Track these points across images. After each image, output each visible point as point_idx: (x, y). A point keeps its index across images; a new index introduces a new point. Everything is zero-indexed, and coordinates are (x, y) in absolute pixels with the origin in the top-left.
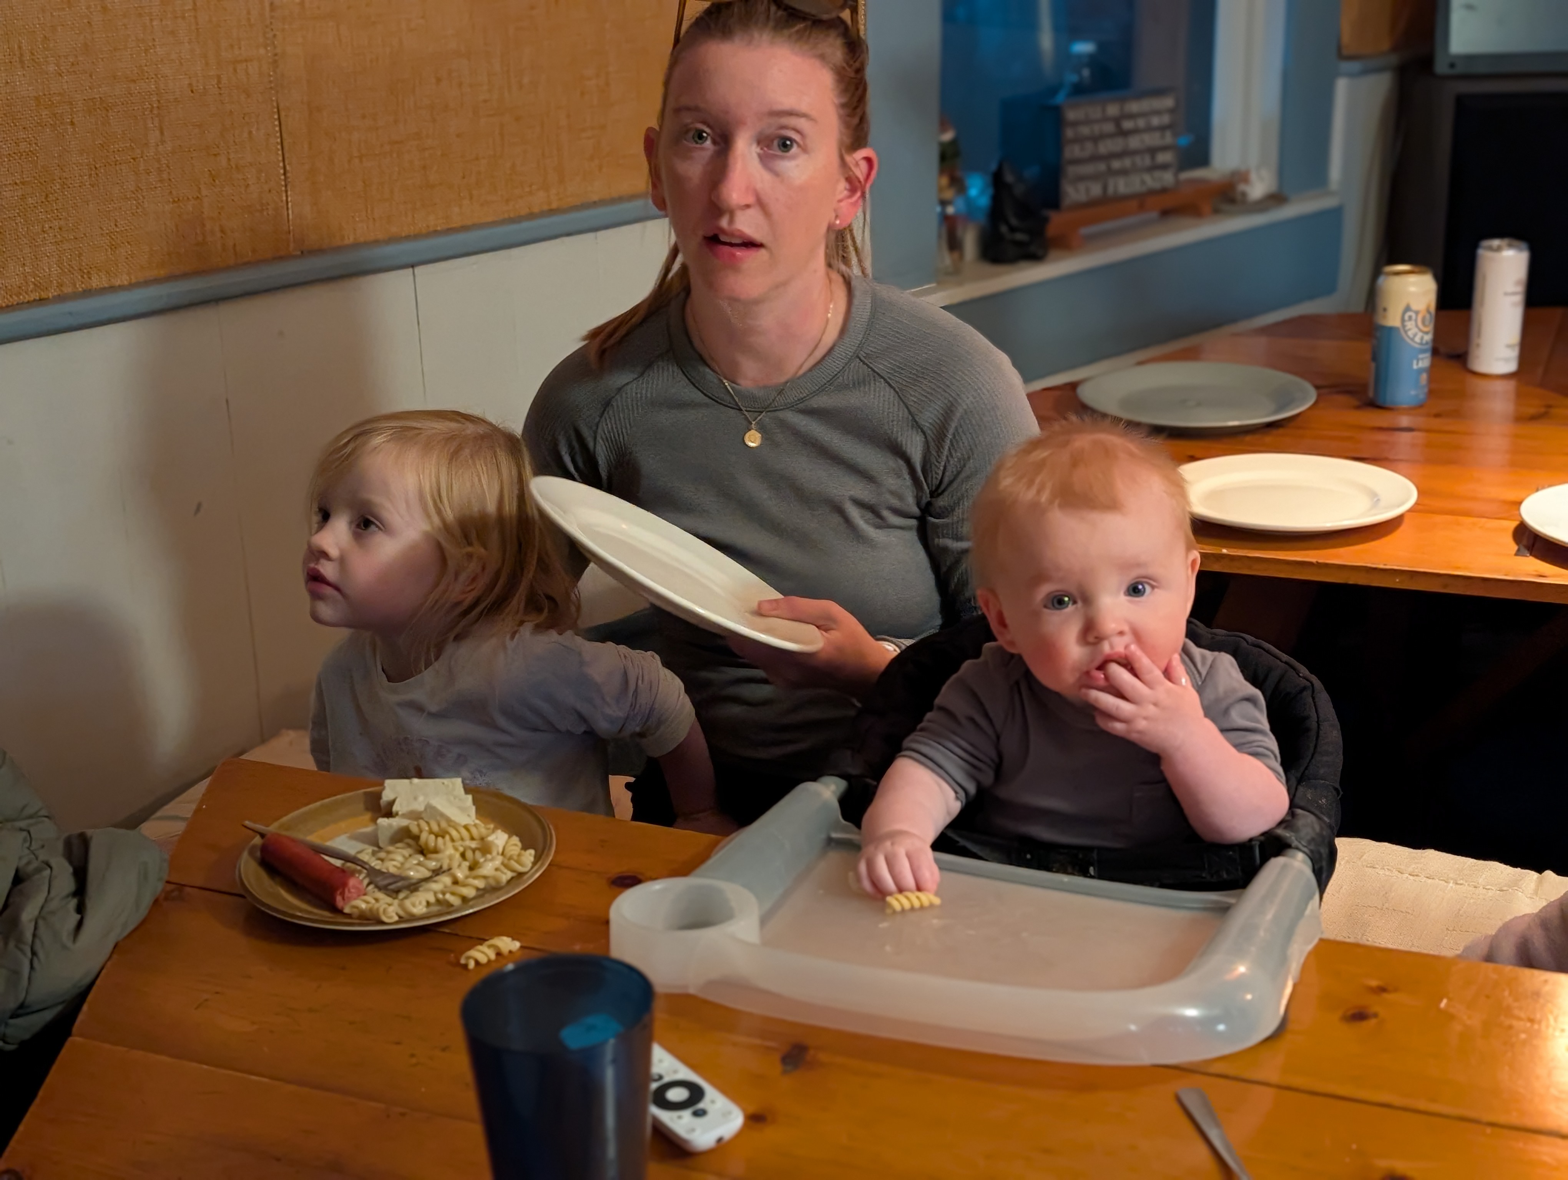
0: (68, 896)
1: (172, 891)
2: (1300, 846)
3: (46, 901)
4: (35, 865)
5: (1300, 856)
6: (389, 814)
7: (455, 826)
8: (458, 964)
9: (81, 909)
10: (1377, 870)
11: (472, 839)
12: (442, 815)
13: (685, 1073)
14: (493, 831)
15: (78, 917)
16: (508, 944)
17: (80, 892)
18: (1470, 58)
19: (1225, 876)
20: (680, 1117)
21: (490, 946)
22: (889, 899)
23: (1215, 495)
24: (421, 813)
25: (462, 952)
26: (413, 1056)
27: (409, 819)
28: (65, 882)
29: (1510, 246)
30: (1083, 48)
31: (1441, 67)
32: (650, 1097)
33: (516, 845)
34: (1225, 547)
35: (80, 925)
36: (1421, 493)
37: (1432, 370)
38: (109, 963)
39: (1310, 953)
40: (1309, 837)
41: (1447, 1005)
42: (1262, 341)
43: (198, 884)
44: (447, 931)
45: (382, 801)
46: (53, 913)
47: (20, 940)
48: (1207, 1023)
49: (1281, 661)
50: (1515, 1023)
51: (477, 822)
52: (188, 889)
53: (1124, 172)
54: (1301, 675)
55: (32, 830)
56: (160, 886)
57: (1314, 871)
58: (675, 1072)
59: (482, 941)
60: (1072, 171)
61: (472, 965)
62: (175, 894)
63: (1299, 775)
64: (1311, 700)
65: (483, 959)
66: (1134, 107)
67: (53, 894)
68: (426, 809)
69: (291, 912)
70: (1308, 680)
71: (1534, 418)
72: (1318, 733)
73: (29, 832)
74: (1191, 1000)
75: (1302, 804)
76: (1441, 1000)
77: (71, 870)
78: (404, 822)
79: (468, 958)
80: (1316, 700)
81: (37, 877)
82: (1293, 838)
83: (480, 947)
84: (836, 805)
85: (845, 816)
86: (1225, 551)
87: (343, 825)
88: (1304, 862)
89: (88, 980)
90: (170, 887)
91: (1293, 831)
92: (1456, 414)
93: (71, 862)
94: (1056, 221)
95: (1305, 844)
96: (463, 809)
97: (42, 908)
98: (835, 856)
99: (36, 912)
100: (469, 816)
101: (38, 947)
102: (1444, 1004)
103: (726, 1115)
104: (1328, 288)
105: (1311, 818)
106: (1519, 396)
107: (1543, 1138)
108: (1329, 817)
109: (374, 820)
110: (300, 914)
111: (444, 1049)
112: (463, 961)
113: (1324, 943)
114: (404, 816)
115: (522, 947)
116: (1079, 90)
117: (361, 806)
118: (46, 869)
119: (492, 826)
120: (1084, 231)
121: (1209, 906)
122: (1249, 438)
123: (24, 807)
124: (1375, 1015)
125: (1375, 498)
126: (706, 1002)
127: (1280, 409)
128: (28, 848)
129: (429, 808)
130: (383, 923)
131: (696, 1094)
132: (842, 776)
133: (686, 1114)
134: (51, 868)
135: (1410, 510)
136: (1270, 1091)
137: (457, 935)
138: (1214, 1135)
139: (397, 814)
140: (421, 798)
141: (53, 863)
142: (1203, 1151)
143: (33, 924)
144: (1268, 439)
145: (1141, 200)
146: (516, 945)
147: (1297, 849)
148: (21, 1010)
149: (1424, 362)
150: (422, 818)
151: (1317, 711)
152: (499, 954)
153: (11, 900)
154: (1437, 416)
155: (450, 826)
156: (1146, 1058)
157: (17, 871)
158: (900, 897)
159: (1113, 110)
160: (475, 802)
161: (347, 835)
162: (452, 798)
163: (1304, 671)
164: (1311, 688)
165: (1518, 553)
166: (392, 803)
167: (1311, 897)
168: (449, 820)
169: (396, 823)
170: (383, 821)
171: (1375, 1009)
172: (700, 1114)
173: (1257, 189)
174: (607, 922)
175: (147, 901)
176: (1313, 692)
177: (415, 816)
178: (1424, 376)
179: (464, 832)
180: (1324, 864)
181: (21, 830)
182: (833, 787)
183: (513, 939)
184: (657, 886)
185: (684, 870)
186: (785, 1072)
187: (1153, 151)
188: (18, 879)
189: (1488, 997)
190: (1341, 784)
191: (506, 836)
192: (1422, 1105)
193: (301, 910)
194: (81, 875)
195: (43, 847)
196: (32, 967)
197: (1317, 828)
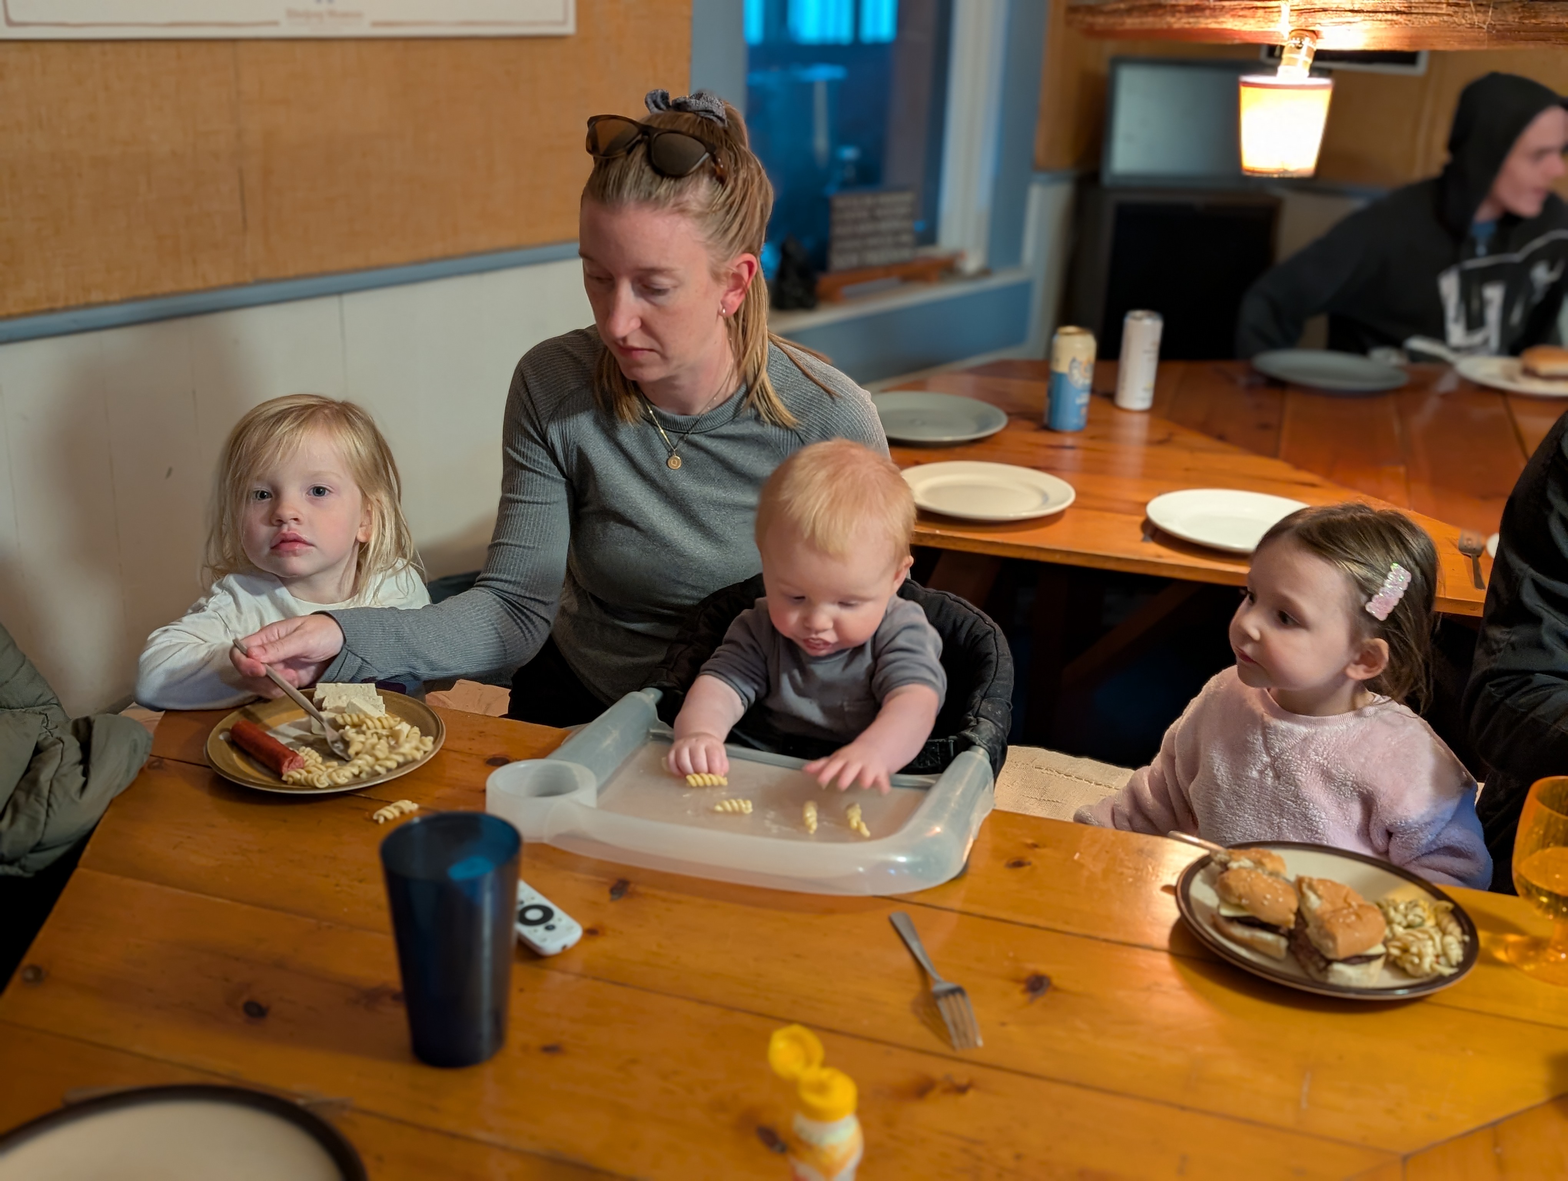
0: (75, 764)
2: (981, 744)
3: (59, 766)
4: (51, 739)
5: (982, 751)
7: (371, 719)
8: (371, 819)
9: (86, 773)
10: (1042, 771)
11: (384, 728)
12: (360, 710)
13: (540, 900)
14: (400, 723)
15: (83, 779)
16: (409, 806)
17: (85, 761)
18: (1128, 177)
19: (929, 764)
20: (536, 931)
21: (395, 807)
22: (689, 777)
23: (933, 491)
24: (344, 708)
25: (374, 811)
26: (337, 885)
27: (336, 712)
28: (74, 753)
29: (1149, 316)
30: (849, 153)
31: (1106, 180)
32: (516, 916)
33: (416, 733)
34: (939, 529)
35: (85, 785)
36: (1078, 494)
37: (1090, 405)
38: (107, 814)
39: (985, 820)
40: (988, 738)
41: (1079, 857)
42: (970, 379)
43: (174, 757)
44: (363, 795)
45: (314, 699)
46: (65, 775)
47: (38, 795)
48: (912, 867)
49: (974, 613)
50: (1125, 871)
51: (387, 716)
52: (166, 760)
53: (875, 248)
54: (987, 622)
55: (48, 713)
56: (146, 758)
57: (991, 762)
58: (533, 898)
59: (389, 803)
60: (837, 245)
61: (382, 820)
62: (156, 764)
63: (983, 694)
64: (993, 640)
65: (390, 816)
66: (885, 199)
67: (65, 760)
68: (348, 705)
69: (246, 779)
70: (992, 626)
71: (1161, 442)
72: (997, 665)
73: (46, 715)
74: (901, 850)
75: (984, 714)
76: (1075, 854)
77: (78, 744)
78: (332, 715)
79: (379, 815)
80: (997, 641)
81: (53, 748)
82: (977, 738)
83: (388, 808)
84: (654, 709)
85: (661, 717)
86: (938, 532)
87: (285, 716)
88: (984, 755)
89: (90, 826)
91: (977, 733)
92: (1107, 438)
93: (78, 740)
94: (825, 282)
95: (985, 743)
96: (376, 707)
97: (57, 771)
98: (652, 746)
99: (51, 775)
100: (380, 711)
101: (53, 800)
102: (1077, 856)
103: (569, 929)
104: (1020, 340)
105: (990, 724)
106: (1151, 426)
107: (1140, 951)
108: (1003, 724)
110: (252, 780)
111: (361, 881)
112: (375, 817)
113: (995, 811)
114: (331, 710)
115: (420, 809)
116: (846, 186)
118: (59, 743)
119: (398, 719)
121: (916, 785)
122: (958, 450)
123: (40, 696)
124: (1029, 864)
125: (1045, 497)
126: (554, 849)
127: (982, 428)
128: (46, 727)
129: (351, 704)
130: (317, 788)
131: (548, 914)
132: (658, 688)
133: (540, 929)
134: (63, 743)
135: (1071, 507)
136: (955, 916)
137: (370, 798)
138: (915, 946)
139: (326, 709)
140: (344, 698)
141: (64, 738)
142: (906, 957)
143: (49, 783)
144: (972, 451)
145: (888, 269)
146: (415, 807)
147: (980, 745)
148: (38, 847)
149: (1083, 399)
150: (345, 713)
151: (997, 648)
152: (402, 813)
153: (32, 765)
154: (1092, 438)
155: (366, 717)
156: (869, 890)
157: (37, 744)
158: (696, 776)
159: (868, 201)
160: (384, 702)
161: (287, 723)
162: (368, 698)
163: (989, 619)
164: (994, 632)
166: (322, 701)
167: (988, 781)
168: (366, 715)
169: (325, 715)
171: (1030, 859)
172: (550, 928)
173: (972, 263)
174: (484, 791)
175: (135, 769)
176: (995, 635)
177: (340, 711)
178: (1084, 411)
179: (378, 724)
180: (998, 757)
181: (40, 713)
182: (652, 696)
183: (413, 802)
184: (522, 765)
185: (543, 753)
186: (612, 900)
187: (896, 233)
188: (38, 750)
189: (1107, 852)
190: (1012, 701)
191: (409, 727)
192: (1059, 926)
193: (253, 777)
194: (86, 748)
195: (57, 727)
196: (48, 815)
197: (994, 732)
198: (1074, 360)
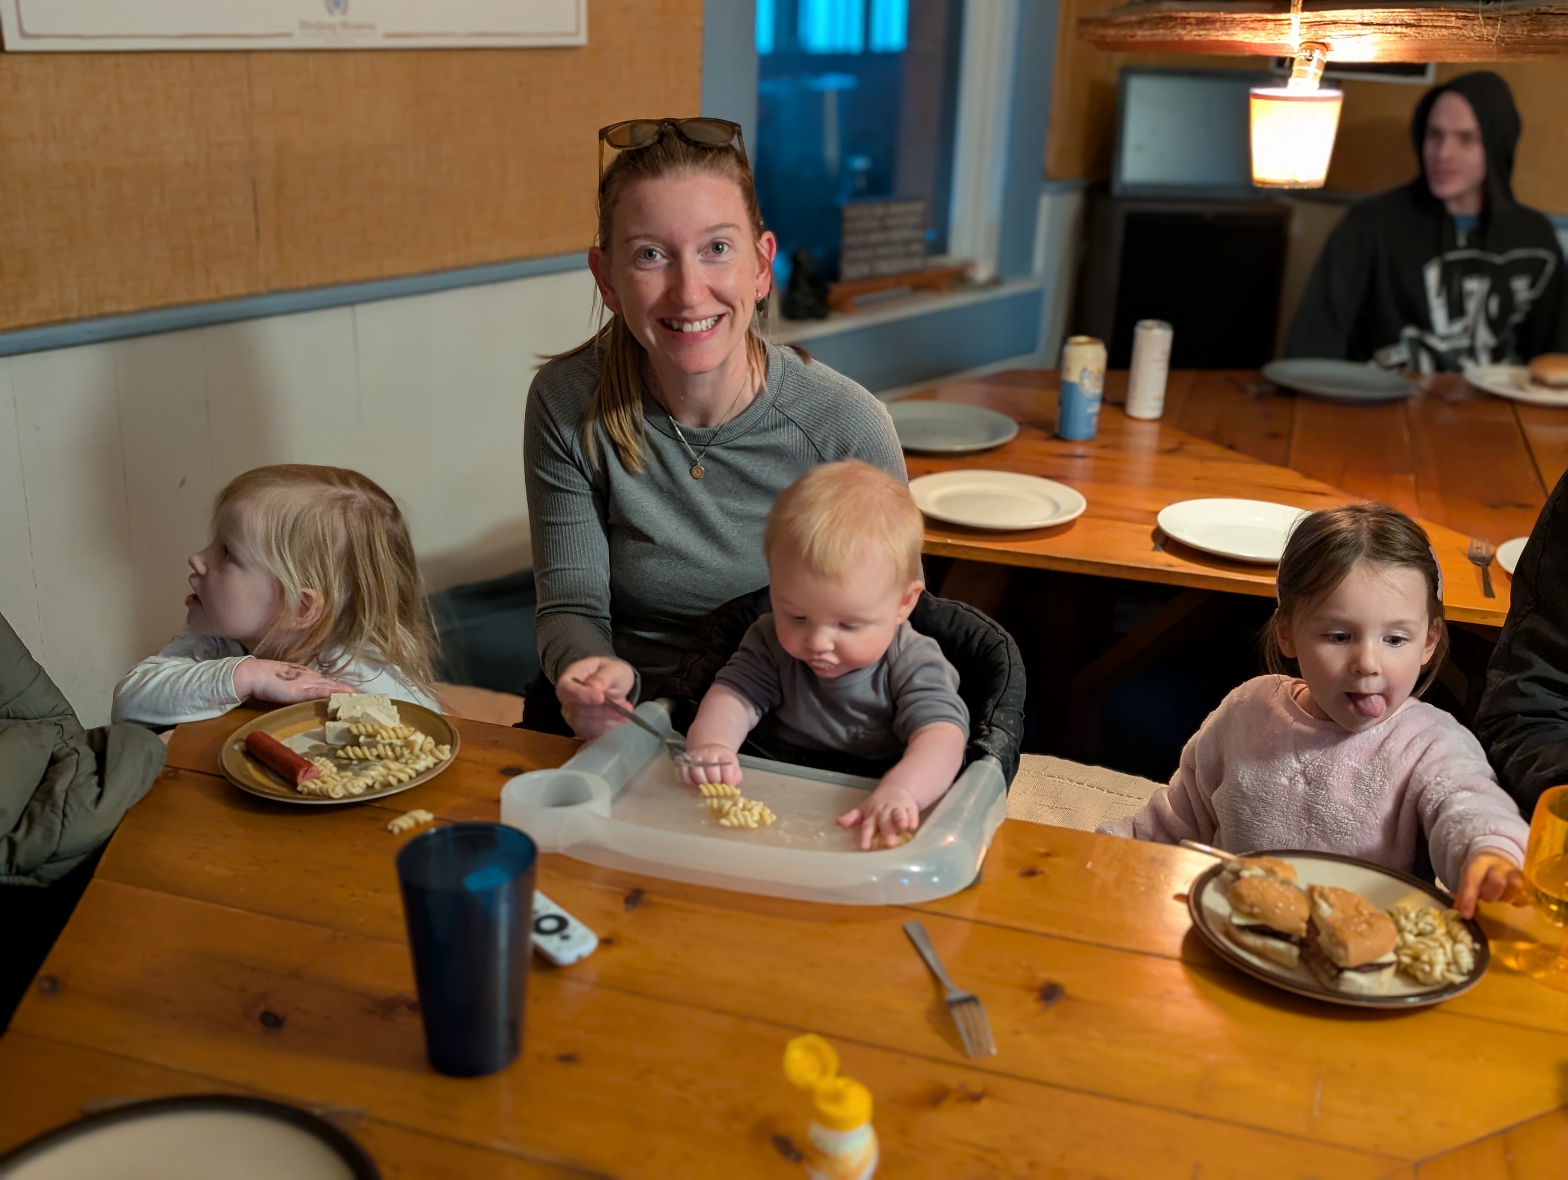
0: (90, 774)
1: (168, 772)
2: (994, 753)
3: (75, 777)
4: (67, 750)
5: (994, 760)
6: (334, 719)
7: (385, 729)
8: (386, 830)
9: (101, 784)
10: (1055, 779)
11: (398, 738)
12: (375, 720)
13: (555, 909)
14: (414, 732)
15: (99, 790)
16: (424, 816)
17: (101, 772)
18: (1138, 186)
20: (551, 941)
21: (410, 817)
24: (358, 718)
25: (389, 821)
26: (353, 895)
27: (350, 722)
28: (89, 764)
29: (1160, 326)
30: (860, 163)
31: (1116, 190)
32: (531, 926)
33: (430, 743)
34: (951, 538)
35: (100, 796)
36: (1089, 503)
37: (1101, 414)
39: (998, 829)
40: (1000, 747)
41: (1092, 866)
42: (981, 388)
43: (190, 768)
44: (378, 806)
45: (328, 709)
46: (80, 786)
47: (54, 806)
48: (925, 876)
49: (986, 622)
50: (1138, 879)
51: (401, 725)
52: (181, 772)
53: (886, 257)
54: (999, 632)
55: (63, 723)
56: (161, 769)
57: (1003, 771)
58: (548, 908)
59: (404, 813)
60: (848, 255)
61: (397, 830)
62: (171, 775)
63: (995, 703)
64: (1005, 650)
65: (405, 827)
66: (895, 209)
67: (80, 772)
68: (362, 716)
69: (262, 790)
70: (1004, 636)
71: (1171, 452)
72: (1009, 674)
73: (62, 726)
74: (914, 860)
75: (996, 723)
76: (1088, 863)
77: (93, 755)
78: (346, 725)
79: (394, 825)
80: (1010, 650)
81: (68, 759)
82: (990, 747)
83: (403, 818)
84: (668, 718)
85: (675, 727)
86: (949, 541)
87: (299, 726)
88: (996, 764)
89: (105, 837)
90: (168, 769)
91: (990, 743)
92: (1117, 447)
93: (93, 749)
94: (836, 291)
95: (998, 752)
96: (390, 717)
97: (72, 782)
98: (665, 756)
100: (395, 721)
101: (68, 811)
102: (1089, 865)
103: (584, 939)
104: (1031, 348)
105: (1003, 733)
106: (1162, 435)
107: (1152, 959)
108: (1016, 733)
109: (323, 723)
110: (267, 792)
111: (376, 891)
112: (390, 828)
113: (1008, 820)
114: (345, 720)
115: (435, 819)
116: (857, 195)
117: (313, 712)
118: (74, 754)
119: (413, 729)
120: (857, 299)
122: (969, 459)
123: (55, 707)
124: (1042, 873)
125: (1056, 506)
126: (569, 859)
127: (993, 437)
128: (61, 738)
129: (365, 715)
130: (331, 798)
131: (563, 923)
132: (672, 697)
133: (555, 938)
134: (78, 753)
135: (1082, 516)
136: (968, 925)
137: (384, 808)
138: (929, 954)
139: (340, 719)
140: (358, 708)
141: (80, 749)
142: (920, 966)
143: (64, 794)
144: (983, 460)
145: (899, 279)
146: (429, 817)
147: (992, 755)
149: (1094, 408)
150: (359, 722)
151: (1009, 657)
152: (417, 823)
153: (48, 776)
154: (1103, 447)
155: (381, 728)
156: (882, 899)
157: (52, 755)
159: (879, 210)
160: (399, 711)
161: (302, 733)
162: (382, 708)
163: (1001, 629)
164: (1006, 642)
165: (1154, 549)
166: (337, 710)
167: (1000, 791)
168: (381, 725)
169: (339, 725)
170: (330, 724)
171: (1043, 868)
172: (565, 938)
173: (983, 273)
174: (498, 801)
175: (150, 780)
176: (1007, 644)
177: (355, 721)
178: (1095, 420)
179: (392, 734)
180: (1011, 765)
181: (55, 724)
182: (665, 706)
183: (428, 812)
184: (536, 773)
185: (556, 763)
186: (627, 909)
187: (907, 243)
188: (54, 761)
189: (1119, 861)
190: (1025, 709)
191: (423, 736)
192: (1072, 935)
193: (268, 788)
194: (101, 758)
195: (72, 738)
196: (63, 826)
197: (1007, 740)
198: (1084, 370)
